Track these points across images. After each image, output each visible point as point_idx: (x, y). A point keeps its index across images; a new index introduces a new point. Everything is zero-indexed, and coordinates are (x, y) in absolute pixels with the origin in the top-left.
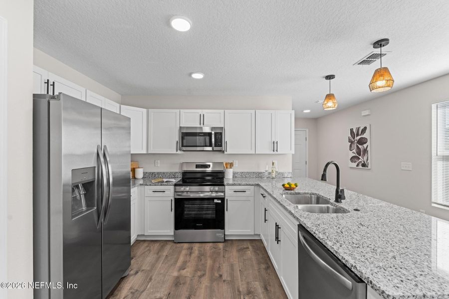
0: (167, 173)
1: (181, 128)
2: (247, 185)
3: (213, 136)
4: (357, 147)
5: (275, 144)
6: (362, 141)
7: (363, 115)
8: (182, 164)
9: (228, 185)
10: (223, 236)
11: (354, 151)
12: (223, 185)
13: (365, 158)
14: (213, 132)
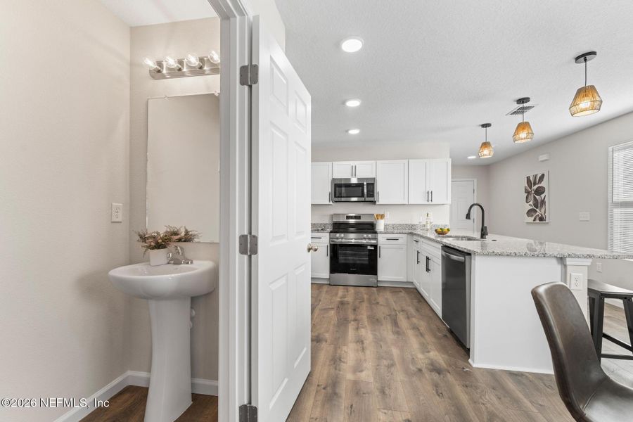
0: (318, 224)
1: (333, 180)
2: (400, 233)
3: (365, 187)
4: (535, 197)
5: (429, 195)
6: (540, 191)
7: (540, 160)
8: (332, 216)
9: (381, 233)
10: (376, 281)
11: (531, 203)
12: (376, 233)
13: (543, 210)
14: (365, 183)
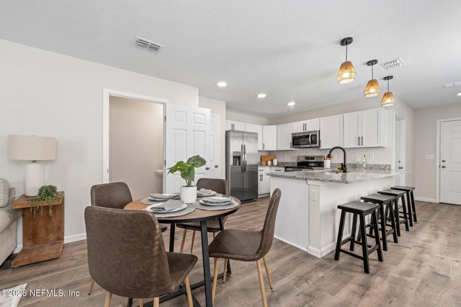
0: (290, 163)
1: (293, 134)
5: (360, 140)
14: (310, 135)
